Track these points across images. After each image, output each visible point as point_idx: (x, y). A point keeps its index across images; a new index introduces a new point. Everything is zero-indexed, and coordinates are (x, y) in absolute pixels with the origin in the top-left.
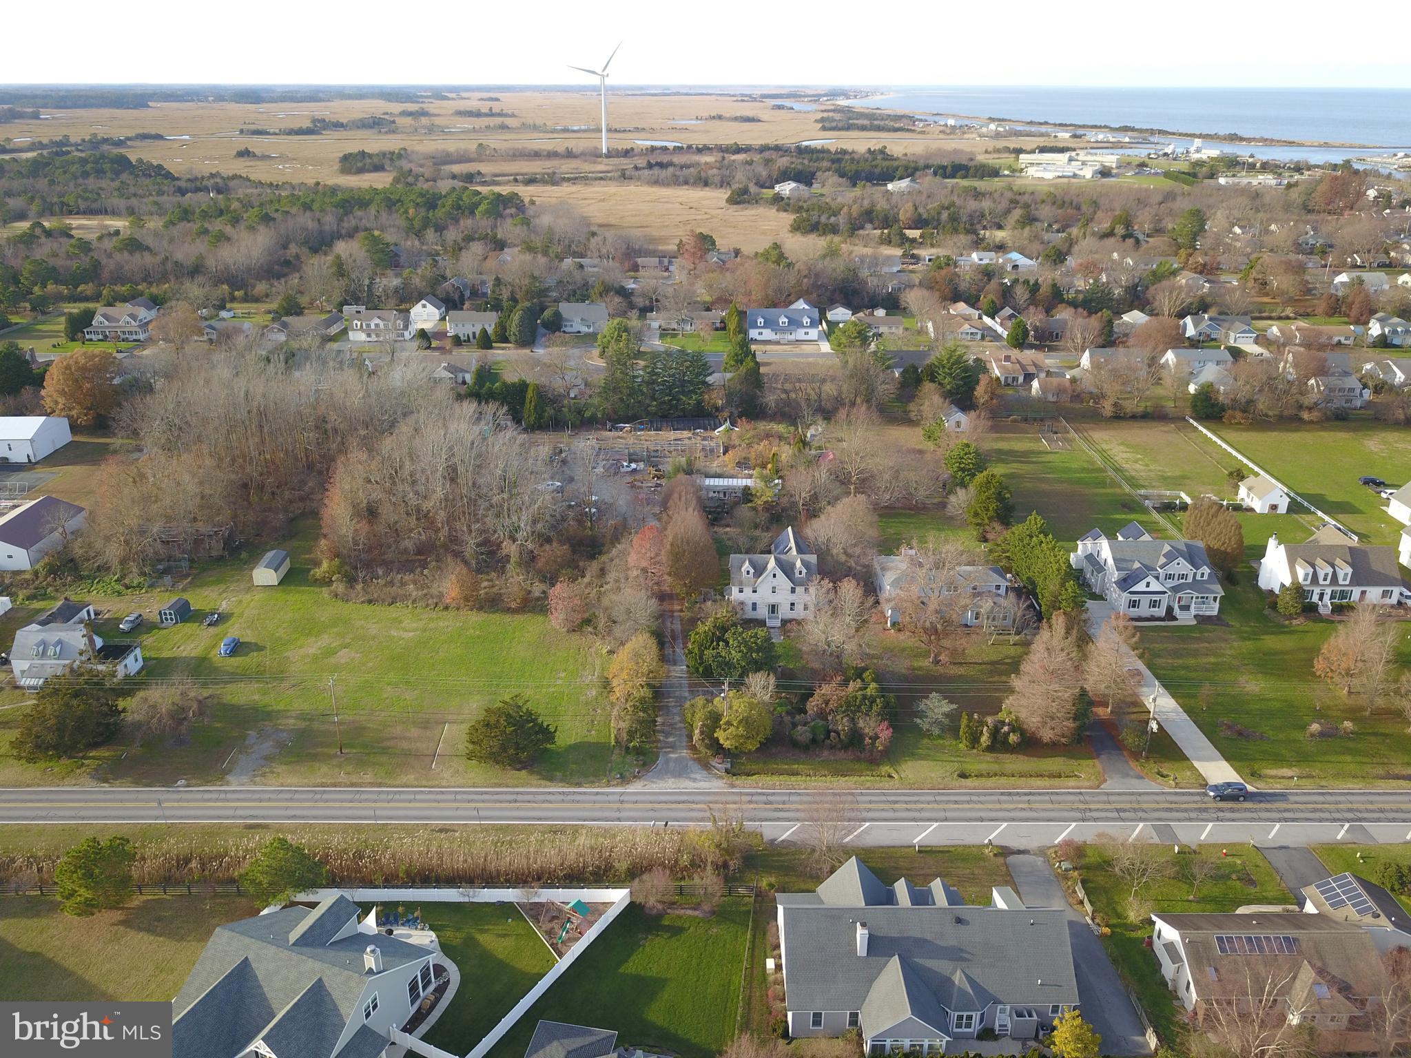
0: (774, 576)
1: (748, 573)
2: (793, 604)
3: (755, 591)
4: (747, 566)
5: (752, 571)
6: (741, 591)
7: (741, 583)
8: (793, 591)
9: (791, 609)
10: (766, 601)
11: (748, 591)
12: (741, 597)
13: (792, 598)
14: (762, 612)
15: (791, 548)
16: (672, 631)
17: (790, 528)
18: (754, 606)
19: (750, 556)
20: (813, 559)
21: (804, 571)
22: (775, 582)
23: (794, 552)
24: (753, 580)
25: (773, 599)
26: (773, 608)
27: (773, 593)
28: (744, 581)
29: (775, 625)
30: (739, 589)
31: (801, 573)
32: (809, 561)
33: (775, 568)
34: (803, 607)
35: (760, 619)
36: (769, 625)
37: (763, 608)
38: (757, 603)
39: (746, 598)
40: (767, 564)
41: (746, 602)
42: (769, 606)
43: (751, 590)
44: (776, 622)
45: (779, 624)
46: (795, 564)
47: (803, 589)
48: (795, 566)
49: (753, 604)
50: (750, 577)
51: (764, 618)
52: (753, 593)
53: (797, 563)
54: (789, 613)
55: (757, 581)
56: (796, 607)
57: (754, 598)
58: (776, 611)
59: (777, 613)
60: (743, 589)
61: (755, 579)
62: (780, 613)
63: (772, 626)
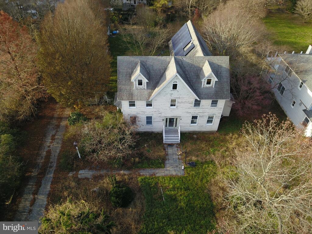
0: (175, 87)
1: (140, 83)
2: (194, 118)
3: (149, 105)
4: (137, 74)
5: (145, 81)
6: (132, 104)
7: (131, 95)
8: (197, 103)
9: (193, 122)
10: (163, 115)
11: (140, 105)
12: (133, 111)
13: (195, 111)
14: (158, 126)
15: (193, 47)
17: (189, 23)
18: (149, 120)
19: (144, 58)
21: (214, 79)
22: (175, 94)
23: (199, 52)
24: (146, 92)
25: (171, 113)
26: (171, 122)
27: (172, 105)
28: (136, 93)
29: (174, 142)
30: (130, 102)
31: (209, 82)
32: (219, 66)
33: (176, 76)
34: (207, 119)
35: (156, 134)
36: (166, 142)
37: (160, 121)
38: (152, 117)
39: (139, 112)
40: (165, 69)
41: (138, 116)
42: (167, 119)
43: (144, 103)
44: (174, 136)
45: (178, 139)
46: (202, 69)
47: (210, 101)
48: (201, 72)
49: (147, 118)
50: (142, 87)
51: (160, 133)
52: (147, 106)
53: (203, 68)
54: (190, 126)
55: (152, 93)
56: (198, 120)
57: (149, 111)
58: (174, 125)
59: (176, 126)
60: (134, 102)
61: (149, 91)
62: (179, 127)
63: (170, 142)
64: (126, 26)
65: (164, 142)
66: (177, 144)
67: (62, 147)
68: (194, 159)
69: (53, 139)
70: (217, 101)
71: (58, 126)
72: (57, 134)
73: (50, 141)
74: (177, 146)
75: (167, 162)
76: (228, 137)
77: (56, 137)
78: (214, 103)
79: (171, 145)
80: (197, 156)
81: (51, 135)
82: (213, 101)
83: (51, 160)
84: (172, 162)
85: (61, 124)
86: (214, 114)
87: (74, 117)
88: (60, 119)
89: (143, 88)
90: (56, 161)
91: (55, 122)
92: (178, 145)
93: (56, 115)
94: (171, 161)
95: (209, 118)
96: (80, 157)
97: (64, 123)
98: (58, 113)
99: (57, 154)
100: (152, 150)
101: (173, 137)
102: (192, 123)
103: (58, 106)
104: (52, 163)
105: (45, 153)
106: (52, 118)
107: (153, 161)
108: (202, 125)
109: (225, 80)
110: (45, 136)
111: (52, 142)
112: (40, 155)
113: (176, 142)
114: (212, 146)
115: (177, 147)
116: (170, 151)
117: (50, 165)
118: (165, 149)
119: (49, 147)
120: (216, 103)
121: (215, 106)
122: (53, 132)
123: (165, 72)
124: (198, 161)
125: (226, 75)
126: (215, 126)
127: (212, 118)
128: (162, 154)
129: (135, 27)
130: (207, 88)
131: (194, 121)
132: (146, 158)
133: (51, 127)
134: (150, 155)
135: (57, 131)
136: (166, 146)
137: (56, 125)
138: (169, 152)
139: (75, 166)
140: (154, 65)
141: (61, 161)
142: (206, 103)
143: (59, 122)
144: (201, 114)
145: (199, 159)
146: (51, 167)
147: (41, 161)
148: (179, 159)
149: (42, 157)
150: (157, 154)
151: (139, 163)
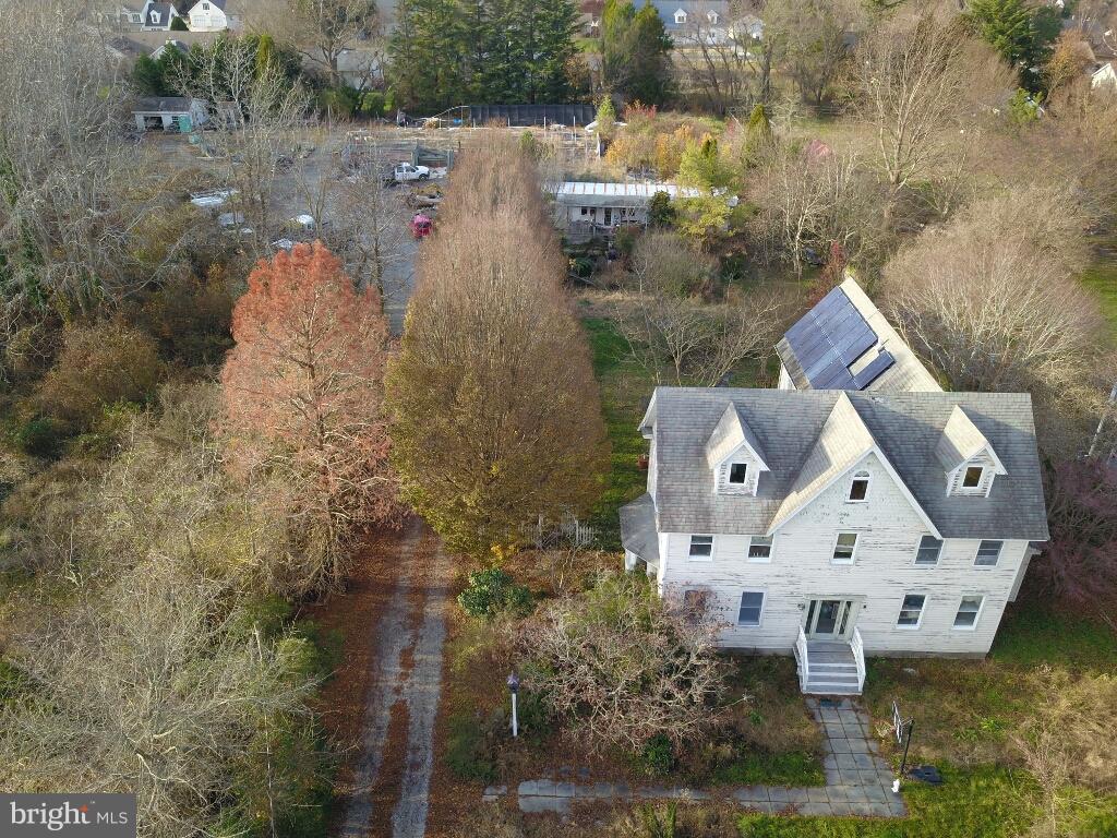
0: (859, 490)
1: (738, 474)
2: (914, 601)
3: (759, 550)
4: (732, 443)
5: (756, 466)
6: (700, 548)
7: (704, 515)
8: (929, 550)
9: (904, 619)
10: (804, 586)
11: (730, 550)
12: (699, 570)
13: (917, 577)
14: (782, 629)
15: (890, 362)
16: (400, 710)
17: (851, 286)
18: (751, 606)
19: (745, 395)
20: (1015, 409)
21: (994, 468)
22: (858, 516)
24: (757, 506)
25: (831, 581)
26: (826, 615)
27: (838, 555)
28: (720, 507)
29: (840, 689)
30: (694, 538)
31: (973, 477)
32: (998, 424)
33: (872, 453)
34: (956, 610)
35: (769, 657)
36: (815, 688)
37: (788, 612)
38: (762, 594)
39: (717, 576)
40: (818, 432)
41: (715, 588)
42: (813, 603)
43: (745, 543)
44: (840, 669)
45: (856, 680)
46: (940, 433)
47: (974, 545)
48: (942, 444)
49: (747, 597)
50: (743, 489)
51: (783, 654)
52: (751, 555)
53: (948, 431)
54: (895, 632)
55: (777, 509)
56: (927, 609)
57: (756, 574)
58: (837, 627)
59: (842, 631)
60: (710, 539)
61: (766, 502)
62: (858, 634)
63: (826, 688)
64: (588, 294)
65: (804, 690)
66: (852, 698)
67: (446, 694)
68: (927, 754)
69: (407, 661)
70: (999, 545)
71: (417, 620)
72: (417, 647)
73: (399, 669)
74: (855, 703)
75: (829, 763)
76: (1033, 679)
77: (418, 657)
78: (989, 552)
79: (831, 701)
80: (938, 745)
81: (397, 650)
82: (984, 545)
83: (413, 740)
84: (851, 763)
85: (429, 610)
86: (982, 591)
87: (485, 588)
88: (421, 592)
89: (743, 492)
90: (428, 744)
91: (402, 603)
92: (858, 702)
93: (404, 580)
94: (844, 762)
95: (964, 603)
96: (515, 733)
97: (436, 608)
98: (410, 574)
99: (429, 719)
100: (766, 718)
101: (835, 669)
102: (901, 621)
103: (406, 548)
104: (416, 749)
105: (386, 713)
106: (391, 588)
107: (781, 760)
108: (936, 632)
109: (1025, 472)
110: (377, 650)
111: (404, 676)
112: (372, 719)
113: (846, 689)
114: (985, 711)
115: (856, 711)
116: (833, 722)
117: (410, 757)
118: (812, 717)
119: (397, 691)
120: (995, 553)
121: (989, 563)
122: (405, 640)
123: (816, 439)
124: (946, 762)
125: (1028, 457)
126: (981, 635)
127: (975, 604)
128: (809, 731)
129: (617, 295)
130: (963, 496)
131: (910, 616)
132: (754, 745)
133: (394, 621)
134: (765, 735)
135: (416, 637)
136: (811, 703)
137: (411, 616)
138: (831, 729)
139: (503, 764)
140: (779, 417)
141: (452, 743)
142: (960, 551)
143: (420, 606)
144: (937, 590)
145: (951, 758)
146: (416, 766)
147: (377, 742)
148: (871, 753)
149: (379, 728)
150: (788, 732)
151: (730, 762)
